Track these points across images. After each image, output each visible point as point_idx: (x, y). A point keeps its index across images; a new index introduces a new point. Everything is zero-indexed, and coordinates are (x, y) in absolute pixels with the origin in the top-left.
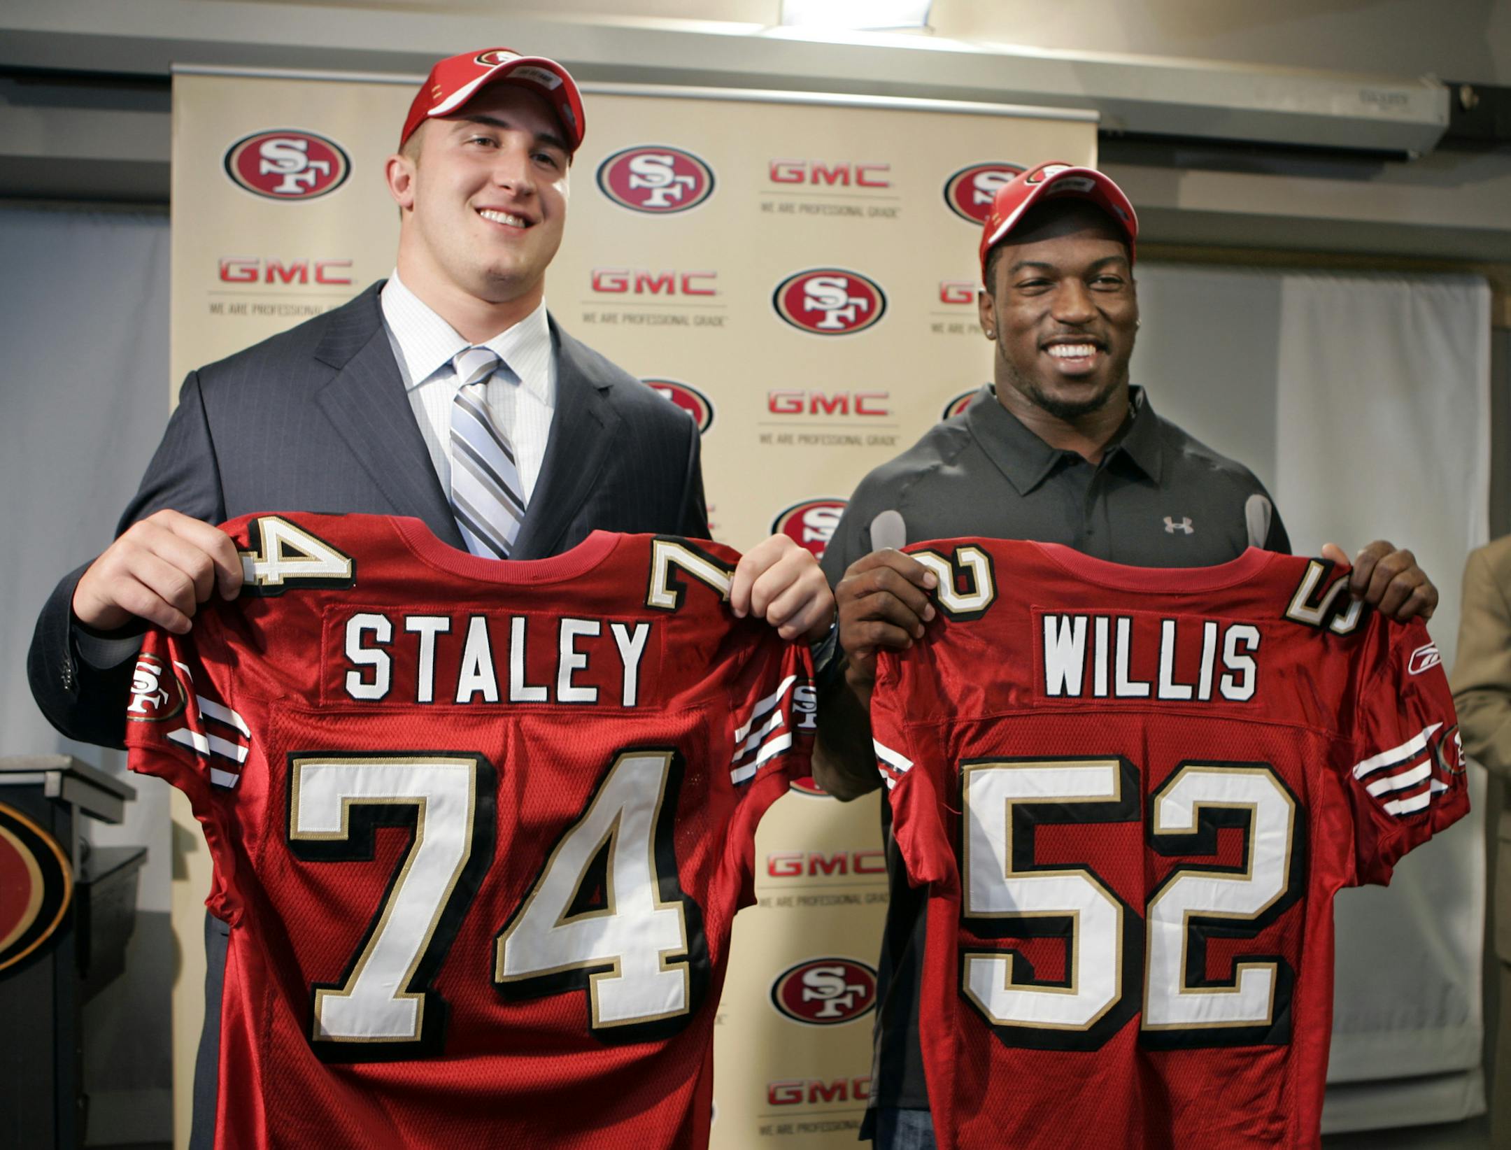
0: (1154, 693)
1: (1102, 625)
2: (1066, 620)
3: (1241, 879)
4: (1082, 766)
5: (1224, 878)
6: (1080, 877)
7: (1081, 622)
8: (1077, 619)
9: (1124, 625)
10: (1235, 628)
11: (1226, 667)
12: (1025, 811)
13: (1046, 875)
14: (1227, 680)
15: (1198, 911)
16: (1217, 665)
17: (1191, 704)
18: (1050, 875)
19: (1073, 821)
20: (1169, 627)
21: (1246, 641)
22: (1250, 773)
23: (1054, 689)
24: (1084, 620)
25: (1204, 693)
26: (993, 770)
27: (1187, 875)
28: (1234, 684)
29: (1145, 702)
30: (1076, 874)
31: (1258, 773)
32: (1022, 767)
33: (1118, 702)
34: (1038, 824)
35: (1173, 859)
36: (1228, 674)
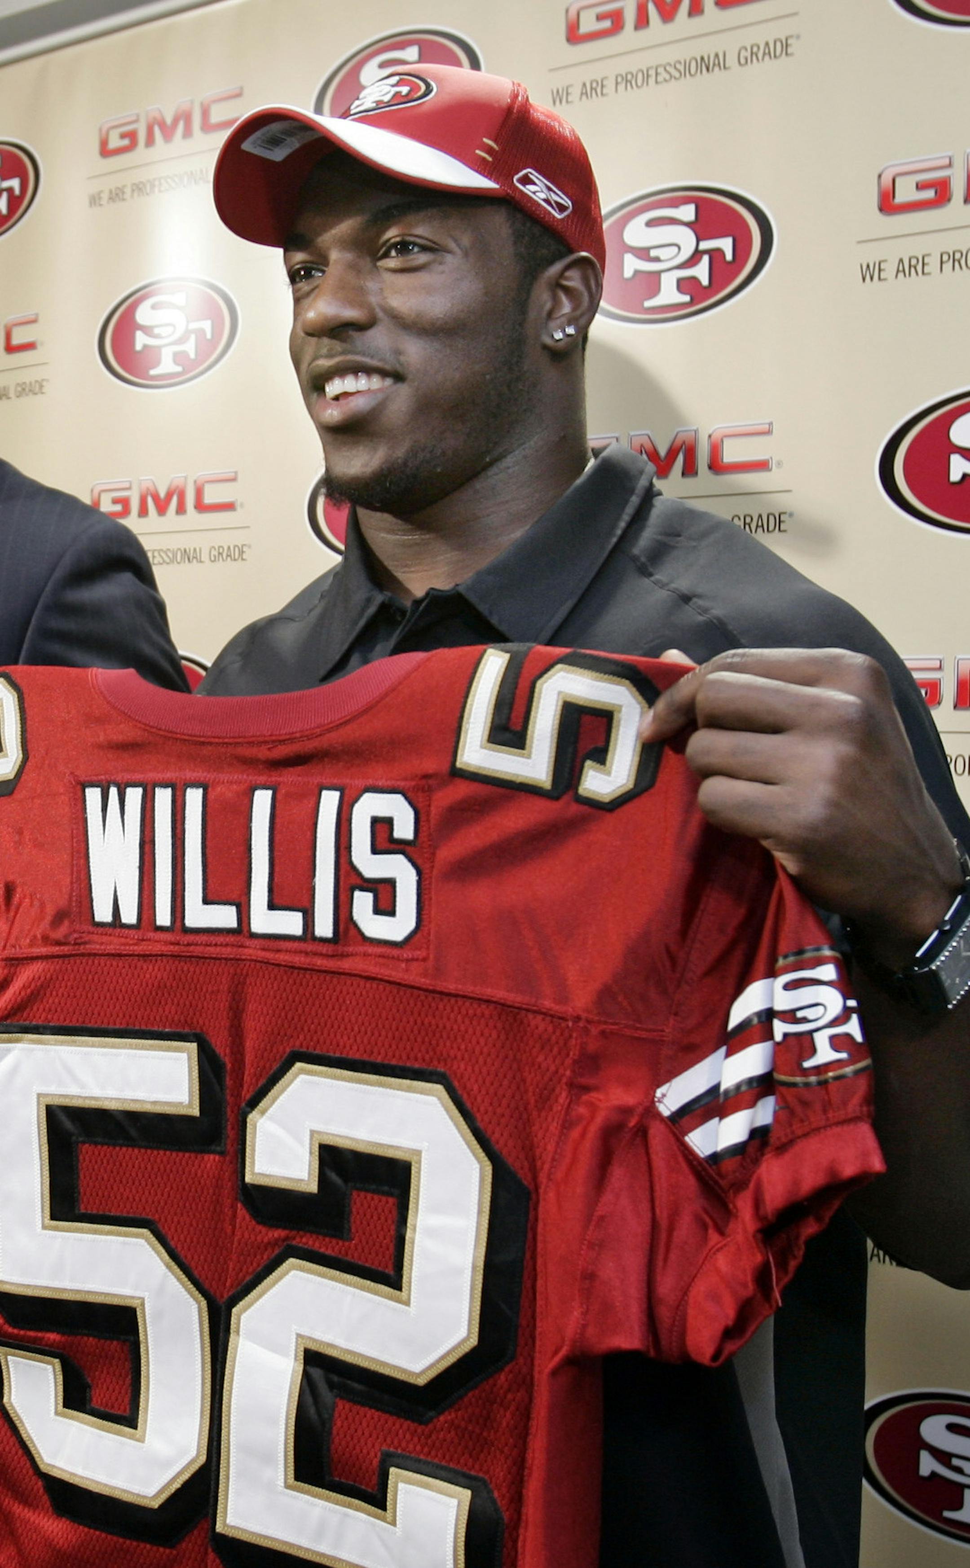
0: (244, 925)
1: (163, 798)
2: (113, 792)
3: (391, 1298)
4: (143, 1048)
5: (362, 1288)
6: (142, 1241)
7: (134, 795)
8: (130, 791)
9: (194, 798)
10: (367, 797)
11: (359, 874)
12: (63, 1118)
13: (95, 1232)
14: (363, 902)
15: (321, 1343)
16: (342, 872)
17: (302, 946)
18: (101, 1233)
19: (131, 1142)
20: (262, 800)
21: (388, 822)
22: (409, 1090)
23: (103, 913)
24: (139, 791)
25: (324, 927)
26: (19, 1045)
27: (302, 1269)
28: (377, 911)
29: (231, 939)
30: (137, 1236)
31: (422, 1092)
32: (56, 1043)
33: (191, 938)
34: (84, 1143)
35: (278, 1233)
36: (363, 889)
